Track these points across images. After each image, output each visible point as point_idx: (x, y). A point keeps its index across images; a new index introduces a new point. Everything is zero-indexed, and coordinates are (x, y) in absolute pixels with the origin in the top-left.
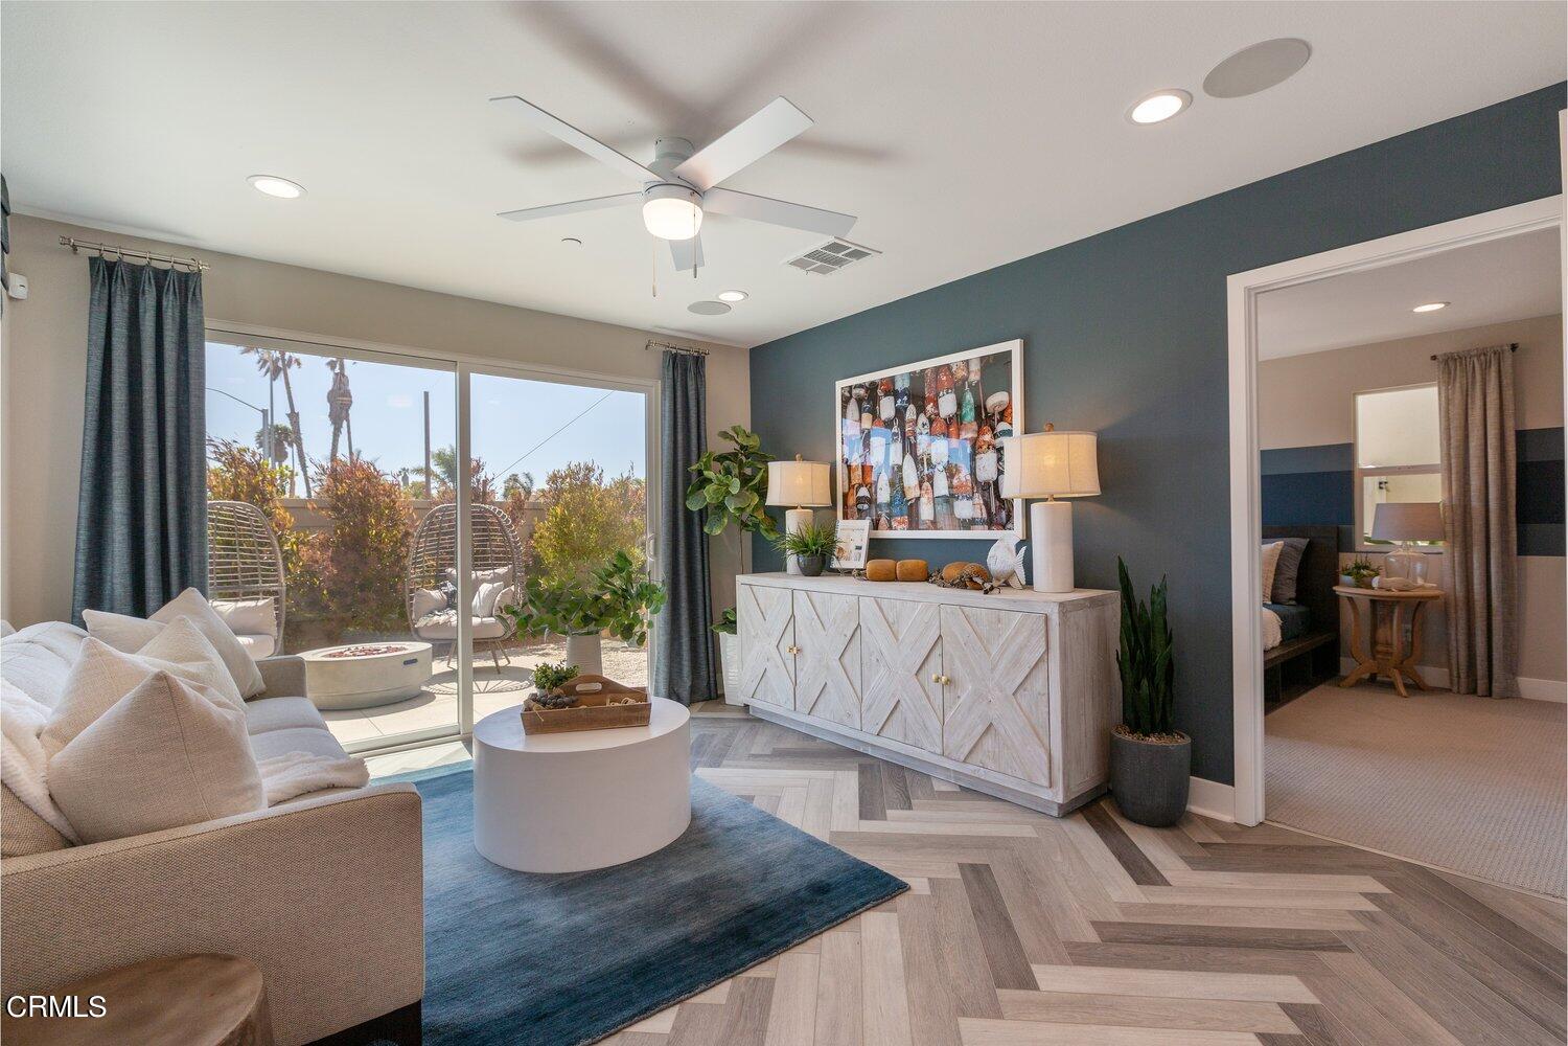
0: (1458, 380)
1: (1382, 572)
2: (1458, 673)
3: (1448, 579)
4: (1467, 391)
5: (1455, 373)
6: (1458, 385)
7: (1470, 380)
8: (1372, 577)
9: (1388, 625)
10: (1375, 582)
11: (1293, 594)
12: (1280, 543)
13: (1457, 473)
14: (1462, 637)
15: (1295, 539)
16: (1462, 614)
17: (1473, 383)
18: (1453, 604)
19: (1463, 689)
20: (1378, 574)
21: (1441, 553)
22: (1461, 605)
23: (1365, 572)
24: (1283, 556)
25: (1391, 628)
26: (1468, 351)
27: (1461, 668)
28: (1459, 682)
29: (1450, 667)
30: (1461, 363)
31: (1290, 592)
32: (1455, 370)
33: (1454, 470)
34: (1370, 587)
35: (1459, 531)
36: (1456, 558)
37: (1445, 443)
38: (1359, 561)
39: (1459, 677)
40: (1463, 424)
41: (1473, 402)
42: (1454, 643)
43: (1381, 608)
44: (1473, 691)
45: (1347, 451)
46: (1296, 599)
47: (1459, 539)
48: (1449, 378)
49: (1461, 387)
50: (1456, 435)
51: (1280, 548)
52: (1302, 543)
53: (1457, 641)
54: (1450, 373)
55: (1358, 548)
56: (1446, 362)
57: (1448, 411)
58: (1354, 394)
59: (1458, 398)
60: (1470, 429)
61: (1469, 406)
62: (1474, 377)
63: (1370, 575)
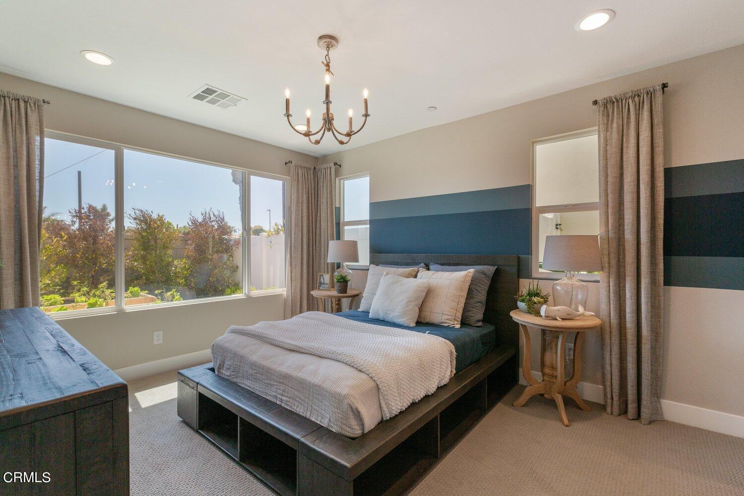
0: (615, 120)
1: (550, 299)
2: (612, 395)
3: (604, 306)
4: (623, 131)
5: (613, 116)
6: (615, 125)
7: (625, 121)
8: (542, 304)
9: (554, 351)
10: (543, 310)
11: (480, 316)
12: (471, 271)
13: (613, 208)
14: (615, 362)
15: (486, 267)
16: (615, 340)
17: (628, 123)
18: (608, 329)
19: (616, 411)
20: (545, 302)
21: (598, 282)
22: (615, 332)
23: (535, 299)
24: (474, 281)
25: (556, 353)
26: (624, 94)
27: (614, 390)
28: (612, 404)
29: (604, 384)
30: (618, 105)
31: (478, 314)
32: (613, 112)
33: (610, 205)
34: (538, 314)
35: (613, 262)
36: (611, 288)
37: (603, 179)
38: (531, 288)
39: (612, 398)
40: (619, 162)
41: (628, 141)
42: (608, 367)
43: (548, 335)
44: (624, 412)
45: (526, 191)
46: (484, 320)
47: (614, 270)
48: (608, 120)
49: (618, 128)
50: (612, 172)
51: (471, 275)
52: (491, 269)
53: (611, 365)
54: (608, 116)
55: (534, 275)
56: (605, 106)
57: (606, 151)
58: (533, 143)
59: (615, 136)
60: (625, 166)
61: (625, 145)
62: (629, 118)
63: (539, 302)
